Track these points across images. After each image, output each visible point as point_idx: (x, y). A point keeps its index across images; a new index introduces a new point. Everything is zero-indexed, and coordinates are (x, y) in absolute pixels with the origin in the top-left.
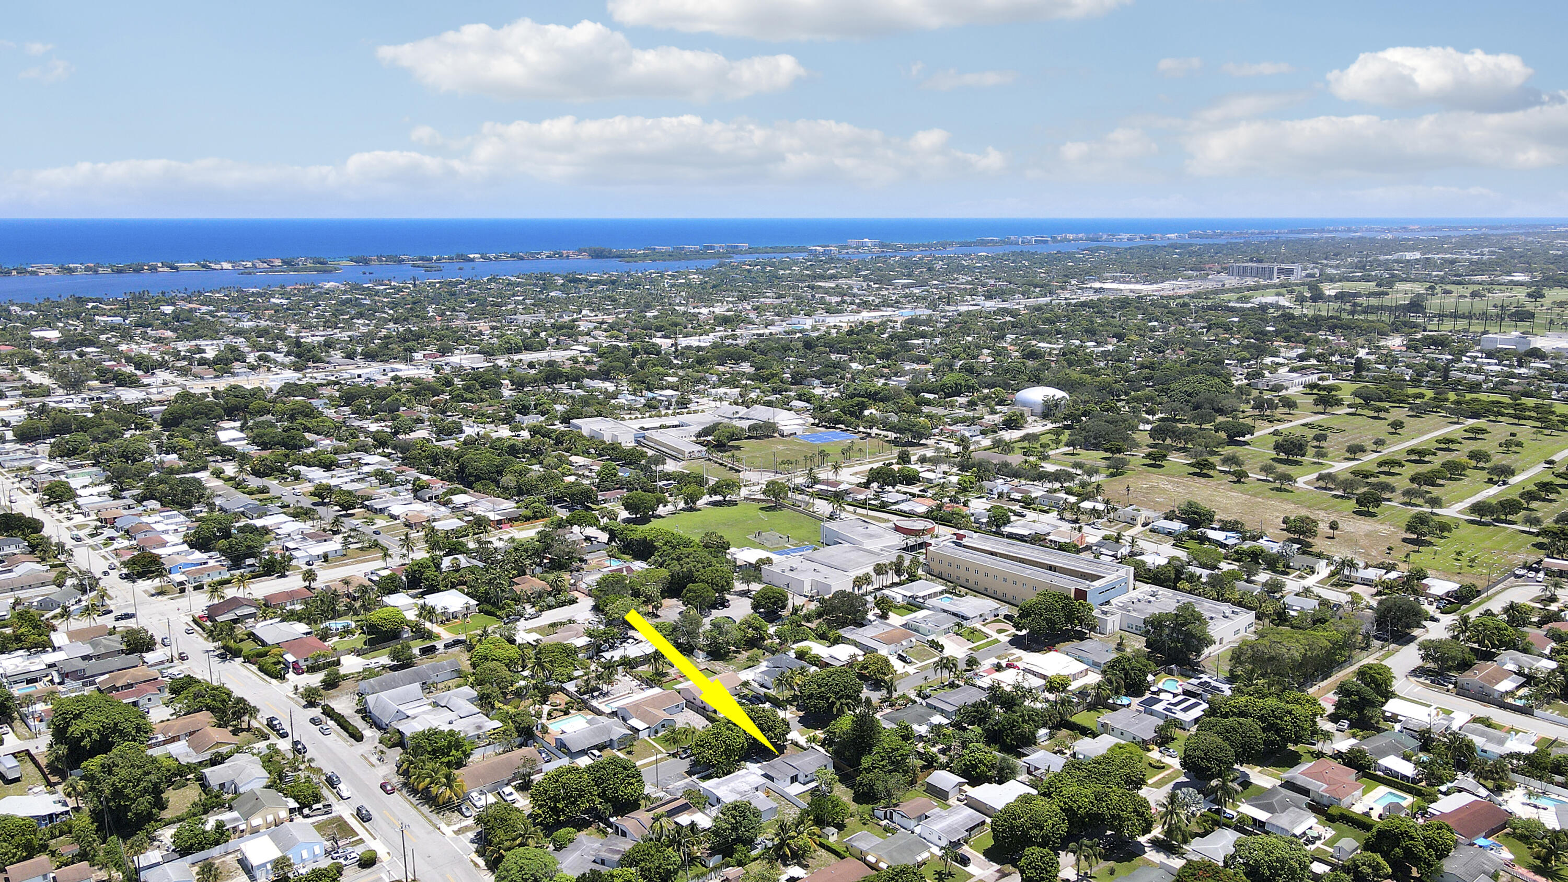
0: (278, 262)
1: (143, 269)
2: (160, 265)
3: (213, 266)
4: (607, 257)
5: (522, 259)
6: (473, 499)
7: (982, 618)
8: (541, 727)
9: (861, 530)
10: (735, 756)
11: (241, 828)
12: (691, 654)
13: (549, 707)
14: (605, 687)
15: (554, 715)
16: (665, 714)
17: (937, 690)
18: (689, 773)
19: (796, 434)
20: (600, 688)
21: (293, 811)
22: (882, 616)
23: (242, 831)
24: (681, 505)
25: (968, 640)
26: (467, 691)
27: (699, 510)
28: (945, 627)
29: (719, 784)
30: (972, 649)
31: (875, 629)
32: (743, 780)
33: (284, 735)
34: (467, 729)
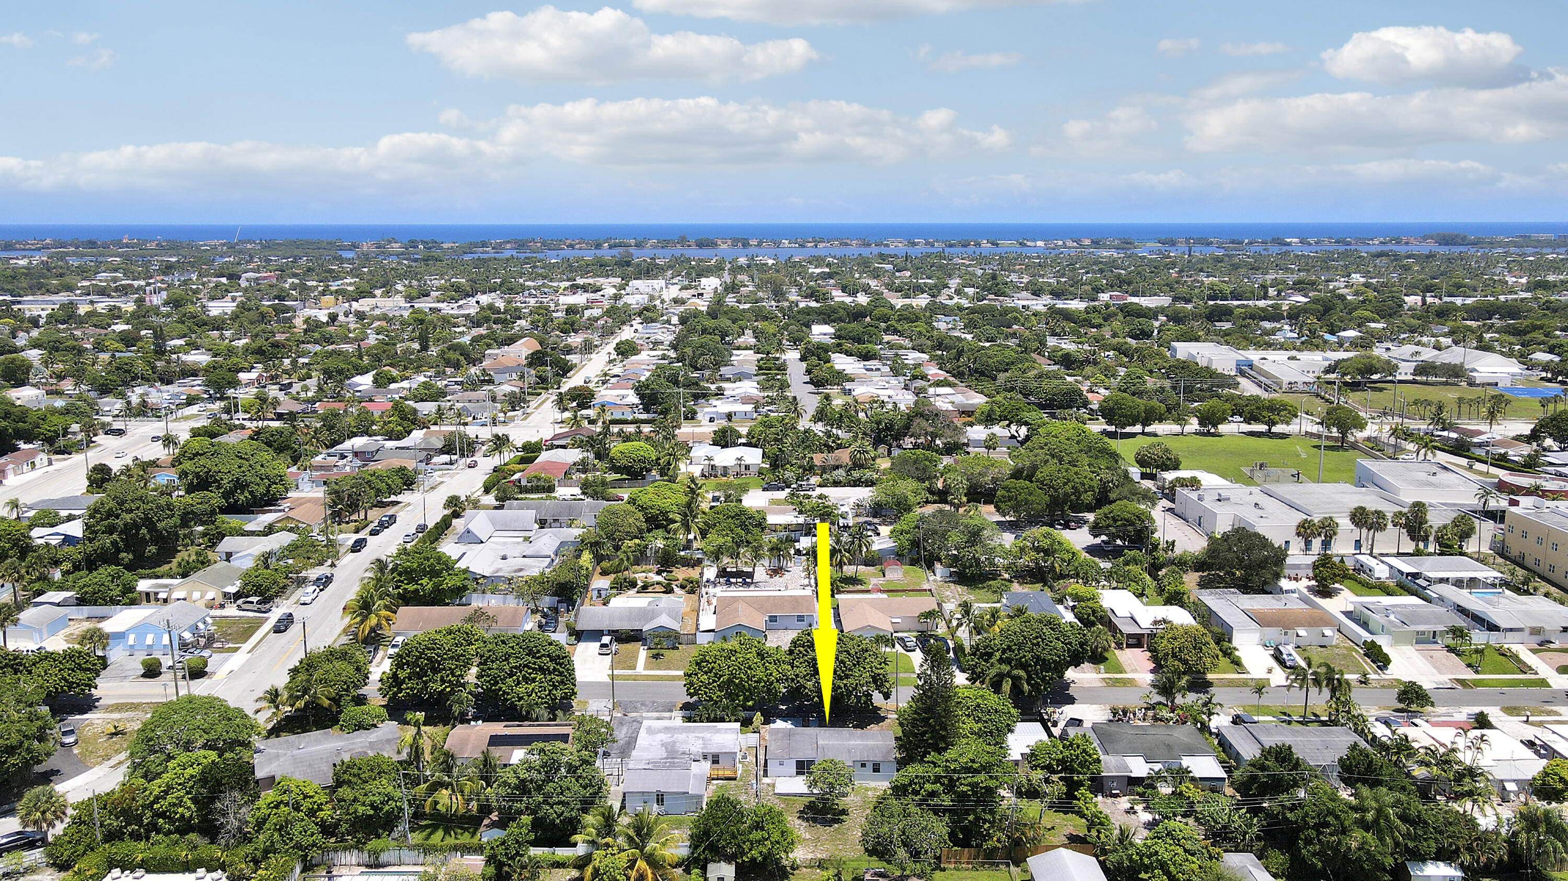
1: (969, 245)
2: (985, 242)
3: (1029, 243)
6: (953, 392)
7: (1540, 638)
8: (595, 593)
9: (1423, 476)
10: (746, 699)
11: (162, 596)
12: (930, 566)
13: (659, 578)
14: (760, 574)
15: (650, 589)
16: (759, 622)
17: (1289, 723)
18: (686, 707)
19: (1496, 384)
20: (751, 575)
21: (225, 595)
22: (1325, 591)
23: (165, 601)
24: (1193, 425)
25: (1469, 665)
26: (575, 533)
27: (1221, 436)
28: (1421, 628)
29: (667, 729)
30: (1462, 682)
31: (1274, 602)
32: (707, 735)
33: (374, 533)
34: (506, 569)
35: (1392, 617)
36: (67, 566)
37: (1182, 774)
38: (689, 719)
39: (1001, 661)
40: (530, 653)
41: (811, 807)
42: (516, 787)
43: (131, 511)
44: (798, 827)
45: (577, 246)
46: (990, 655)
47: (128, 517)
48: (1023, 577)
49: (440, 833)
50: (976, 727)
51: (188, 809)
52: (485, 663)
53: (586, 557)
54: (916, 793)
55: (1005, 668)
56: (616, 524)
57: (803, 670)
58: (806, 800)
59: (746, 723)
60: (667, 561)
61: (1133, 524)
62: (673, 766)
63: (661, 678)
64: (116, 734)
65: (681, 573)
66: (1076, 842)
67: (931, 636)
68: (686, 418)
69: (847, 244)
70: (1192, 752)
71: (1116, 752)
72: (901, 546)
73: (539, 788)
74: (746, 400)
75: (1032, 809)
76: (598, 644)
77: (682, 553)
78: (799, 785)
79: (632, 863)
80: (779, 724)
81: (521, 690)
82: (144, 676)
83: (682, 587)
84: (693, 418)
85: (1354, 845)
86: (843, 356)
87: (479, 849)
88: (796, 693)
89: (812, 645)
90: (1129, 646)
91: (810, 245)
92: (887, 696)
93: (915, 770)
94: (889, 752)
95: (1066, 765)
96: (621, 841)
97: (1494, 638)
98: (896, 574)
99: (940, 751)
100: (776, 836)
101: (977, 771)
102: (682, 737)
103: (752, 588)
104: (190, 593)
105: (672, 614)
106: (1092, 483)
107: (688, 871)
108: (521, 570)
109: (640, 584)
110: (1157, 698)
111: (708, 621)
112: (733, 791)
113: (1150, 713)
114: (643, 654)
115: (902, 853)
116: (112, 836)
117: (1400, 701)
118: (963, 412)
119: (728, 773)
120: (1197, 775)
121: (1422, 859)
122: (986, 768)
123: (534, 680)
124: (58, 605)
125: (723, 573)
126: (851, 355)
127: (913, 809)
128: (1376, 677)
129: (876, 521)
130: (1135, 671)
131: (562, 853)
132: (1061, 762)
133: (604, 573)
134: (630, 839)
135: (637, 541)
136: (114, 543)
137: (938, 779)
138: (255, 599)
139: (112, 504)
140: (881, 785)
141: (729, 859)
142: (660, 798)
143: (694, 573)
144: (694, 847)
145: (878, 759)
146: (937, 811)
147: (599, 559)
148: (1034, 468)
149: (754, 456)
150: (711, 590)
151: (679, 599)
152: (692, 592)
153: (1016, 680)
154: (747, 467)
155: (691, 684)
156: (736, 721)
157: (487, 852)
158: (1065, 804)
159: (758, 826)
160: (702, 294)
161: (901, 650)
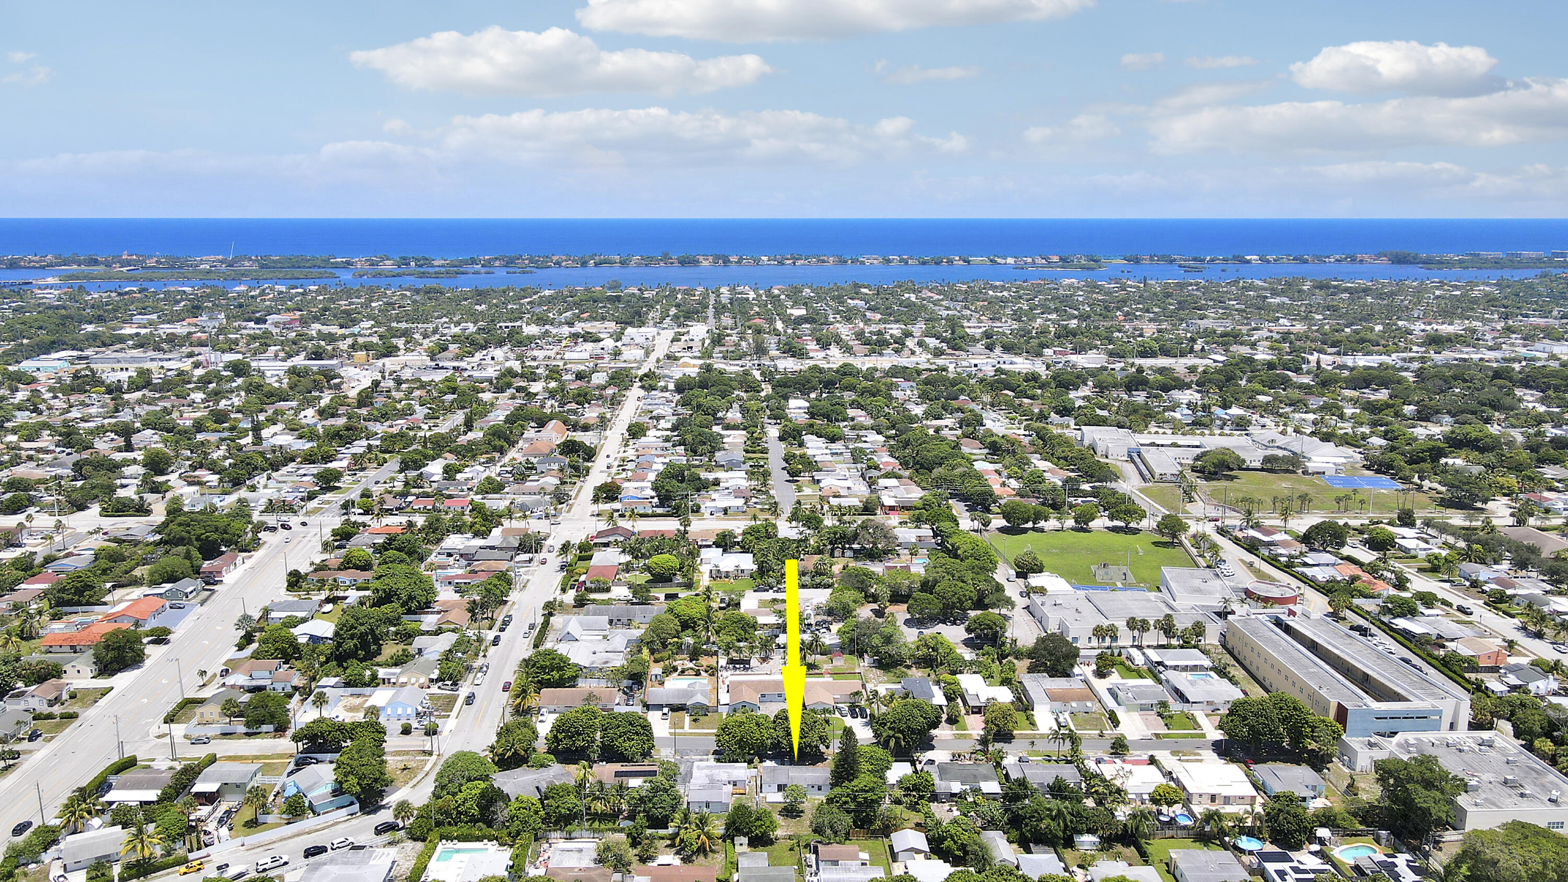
0: (1055, 259)
1: (942, 262)
2: (957, 258)
3: (999, 260)
4: (1411, 263)
5: (1306, 262)
6: (898, 484)
7: (1213, 708)
8: (653, 677)
9: (1197, 583)
10: (750, 749)
11: (393, 680)
12: (861, 656)
13: (691, 665)
14: (754, 662)
15: (686, 673)
16: (754, 698)
17: (1049, 761)
18: (715, 753)
19: (1324, 473)
20: (748, 662)
21: (432, 680)
22: (1101, 674)
23: (394, 683)
24: (1070, 523)
25: (1166, 725)
26: (636, 633)
27: (1089, 532)
28: (1143, 702)
29: (708, 767)
30: (1157, 736)
31: (1066, 683)
32: (730, 771)
33: (502, 630)
34: (598, 660)
35: (1130, 695)
36: (322, 659)
37: (977, 791)
38: (718, 760)
39: (890, 728)
40: (631, 724)
41: (785, 809)
42: (639, 800)
43: (363, 624)
44: (778, 819)
45: (563, 264)
46: (885, 724)
47: (362, 628)
48: (919, 664)
49: (597, 823)
50: (870, 768)
51: (475, 811)
52: (606, 730)
53: (646, 651)
54: (837, 802)
55: (891, 733)
56: (662, 628)
57: (781, 734)
58: (783, 806)
59: (750, 762)
60: (695, 654)
61: (991, 628)
62: (713, 787)
63: (700, 734)
64: (405, 769)
65: (705, 661)
66: (918, 826)
67: (857, 706)
68: (693, 511)
69: (824, 261)
70: (986, 778)
71: (946, 779)
72: (843, 643)
73: (650, 800)
74: (738, 493)
75: (899, 809)
76: (660, 713)
77: (704, 647)
78: (779, 797)
79: (699, 836)
80: (768, 763)
81: (627, 745)
82: (402, 733)
83: (706, 671)
84: (697, 512)
85: (1043, 826)
86: (814, 437)
87: (622, 830)
88: (776, 745)
89: (786, 719)
90: (973, 713)
91: (788, 262)
92: (828, 747)
93: (837, 790)
94: (826, 780)
95: (916, 788)
96: (693, 827)
97: (1186, 707)
98: (840, 662)
99: (850, 781)
100: (768, 824)
101: (867, 791)
102: (715, 771)
103: (749, 672)
104: (410, 679)
105: (704, 694)
106: (972, 595)
107: (724, 841)
108: (607, 662)
109: (680, 669)
110: (979, 747)
111: (725, 698)
112: (745, 801)
113: (973, 756)
114: (687, 719)
115: (828, 831)
116: (439, 824)
117: (1112, 748)
118: (903, 507)
119: (742, 791)
120: (985, 791)
121: (1081, 833)
122: (872, 790)
123: (633, 739)
124: (333, 687)
125: (731, 661)
126: (821, 437)
127: (835, 810)
128: (1110, 732)
129: (830, 619)
130: (974, 729)
131: (662, 832)
132: (914, 785)
133: (656, 661)
134: (697, 825)
135: (676, 640)
136: (355, 645)
137: (848, 795)
138: (449, 683)
139: (352, 621)
140: (822, 797)
141: (745, 835)
142: (707, 805)
143: (712, 661)
144: (727, 829)
145: (820, 784)
146: (848, 812)
147: (652, 652)
148: (936, 582)
149: (747, 562)
150: (725, 673)
151: (704, 680)
152: (712, 675)
153: (897, 739)
154: (742, 571)
155: (719, 741)
156: (745, 762)
157: (627, 831)
158: (913, 807)
159: (758, 819)
160: (691, 348)
161: (839, 716)
